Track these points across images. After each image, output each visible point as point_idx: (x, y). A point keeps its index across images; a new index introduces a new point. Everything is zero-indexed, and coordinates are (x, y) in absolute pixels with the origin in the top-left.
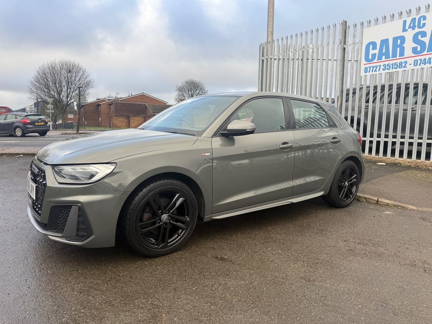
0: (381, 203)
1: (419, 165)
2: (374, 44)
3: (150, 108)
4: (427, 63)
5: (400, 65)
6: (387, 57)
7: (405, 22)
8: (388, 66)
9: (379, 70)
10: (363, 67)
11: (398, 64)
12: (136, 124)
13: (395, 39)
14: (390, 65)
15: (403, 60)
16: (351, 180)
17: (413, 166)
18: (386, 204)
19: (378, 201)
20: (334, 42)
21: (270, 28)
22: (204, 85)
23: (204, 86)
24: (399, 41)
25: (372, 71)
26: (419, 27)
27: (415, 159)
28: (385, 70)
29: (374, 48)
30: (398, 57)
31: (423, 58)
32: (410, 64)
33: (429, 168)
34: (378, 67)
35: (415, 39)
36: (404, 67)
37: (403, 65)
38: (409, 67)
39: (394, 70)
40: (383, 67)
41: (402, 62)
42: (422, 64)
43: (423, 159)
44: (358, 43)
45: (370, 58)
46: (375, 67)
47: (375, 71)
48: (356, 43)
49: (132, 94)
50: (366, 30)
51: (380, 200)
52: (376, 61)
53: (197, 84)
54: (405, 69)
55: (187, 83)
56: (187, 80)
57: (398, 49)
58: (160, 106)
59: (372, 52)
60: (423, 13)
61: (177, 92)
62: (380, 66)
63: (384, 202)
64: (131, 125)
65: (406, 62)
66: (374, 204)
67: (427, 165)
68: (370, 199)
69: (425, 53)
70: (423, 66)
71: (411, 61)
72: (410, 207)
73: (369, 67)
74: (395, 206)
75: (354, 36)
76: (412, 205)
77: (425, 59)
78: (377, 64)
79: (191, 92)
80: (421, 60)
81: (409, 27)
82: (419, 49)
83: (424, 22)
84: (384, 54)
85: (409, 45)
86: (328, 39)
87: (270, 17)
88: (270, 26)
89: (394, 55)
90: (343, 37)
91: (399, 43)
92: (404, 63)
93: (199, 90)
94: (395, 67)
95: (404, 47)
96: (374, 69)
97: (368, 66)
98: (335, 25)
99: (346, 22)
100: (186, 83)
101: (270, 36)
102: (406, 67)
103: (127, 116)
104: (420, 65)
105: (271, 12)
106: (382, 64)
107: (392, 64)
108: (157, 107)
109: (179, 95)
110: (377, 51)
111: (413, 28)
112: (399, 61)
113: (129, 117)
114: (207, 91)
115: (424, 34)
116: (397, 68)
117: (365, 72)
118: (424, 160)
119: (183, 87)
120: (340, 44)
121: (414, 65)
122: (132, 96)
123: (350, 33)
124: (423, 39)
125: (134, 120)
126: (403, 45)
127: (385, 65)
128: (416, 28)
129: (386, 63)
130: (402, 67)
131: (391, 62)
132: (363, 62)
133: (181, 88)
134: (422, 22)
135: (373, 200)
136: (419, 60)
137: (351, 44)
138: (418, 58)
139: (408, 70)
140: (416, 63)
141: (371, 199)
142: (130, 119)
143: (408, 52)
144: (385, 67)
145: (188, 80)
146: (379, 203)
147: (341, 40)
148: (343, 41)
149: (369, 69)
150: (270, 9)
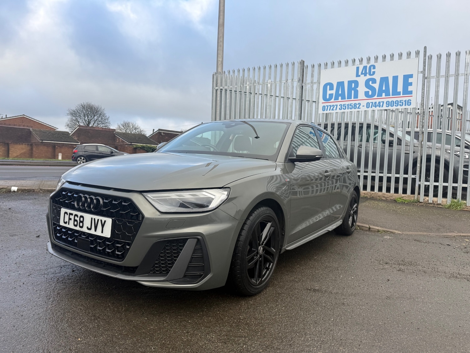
0: (373, 230)
1: (373, 196)
2: (331, 85)
3: (37, 134)
4: (378, 106)
5: (355, 106)
6: (343, 98)
7: (358, 68)
8: (344, 106)
9: (336, 110)
10: (321, 106)
11: (353, 105)
12: (18, 153)
13: (350, 83)
14: (346, 105)
15: (357, 102)
16: (354, 210)
17: (369, 197)
18: (377, 230)
19: (370, 228)
20: (292, 80)
21: (220, 58)
22: (105, 110)
23: (105, 112)
24: (353, 84)
25: (330, 110)
26: (370, 75)
27: (370, 191)
28: (341, 109)
29: (331, 89)
30: (353, 99)
31: (374, 101)
32: (363, 106)
33: (382, 198)
34: (335, 106)
35: (367, 84)
36: (358, 108)
37: (358, 106)
38: (363, 109)
39: (350, 110)
40: (340, 107)
41: (356, 104)
42: (374, 106)
43: (376, 190)
44: (316, 82)
45: (328, 97)
46: (332, 106)
47: (332, 110)
48: (315, 83)
49: (6, 116)
50: (323, 71)
51: (371, 227)
52: (333, 100)
53: (95, 109)
54: (359, 110)
55: (83, 107)
56: (82, 104)
57: (353, 92)
58: (50, 133)
59: (329, 92)
60: (372, 62)
61: (70, 117)
62: (337, 105)
63: (375, 229)
64: (11, 154)
65: (360, 104)
66: (367, 231)
67: (380, 196)
68: (362, 226)
69: (376, 97)
70: (374, 108)
71: (364, 103)
72: (396, 232)
73: (326, 106)
74: (385, 231)
75: (312, 76)
76: (396, 230)
77: (376, 103)
78: (334, 104)
79: (88, 118)
80: (372, 103)
81: (362, 74)
82: (370, 93)
83: (374, 70)
84: (339, 95)
85: (362, 89)
86: (287, 76)
87: (221, 46)
88: (220, 56)
89: (349, 97)
90: (302, 76)
91: (353, 86)
92: (358, 104)
93: (98, 115)
94: (350, 108)
95: (357, 91)
96: (332, 108)
97: (325, 104)
98: (294, 63)
99: (304, 62)
100: (81, 107)
101: (220, 65)
102: (360, 108)
103: (5, 143)
104: (371, 107)
105: (221, 41)
106: (338, 104)
107: (348, 105)
108: (45, 133)
109: (72, 120)
110: (333, 92)
111: (365, 75)
112: (353, 102)
113: (8, 144)
114: (108, 117)
115: (374, 81)
116: (352, 108)
117: (323, 110)
118: (378, 191)
119: (78, 111)
120: (299, 82)
121: (367, 107)
122: (6, 118)
123: (309, 72)
124: (373, 85)
125: (15, 148)
126: (357, 89)
127: (342, 105)
128: (368, 75)
129: (342, 103)
130: (356, 108)
131: (347, 103)
132: (321, 100)
133: (75, 112)
134: (372, 70)
135: (366, 227)
136: (371, 103)
137: (310, 83)
138: (370, 101)
139: (362, 111)
140: (368, 105)
141: (364, 227)
142: (10, 146)
143: (361, 95)
144: (341, 107)
145: (84, 103)
146: (371, 229)
147: (299, 78)
148: (301, 79)
149: (326, 107)
150: (221, 38)
